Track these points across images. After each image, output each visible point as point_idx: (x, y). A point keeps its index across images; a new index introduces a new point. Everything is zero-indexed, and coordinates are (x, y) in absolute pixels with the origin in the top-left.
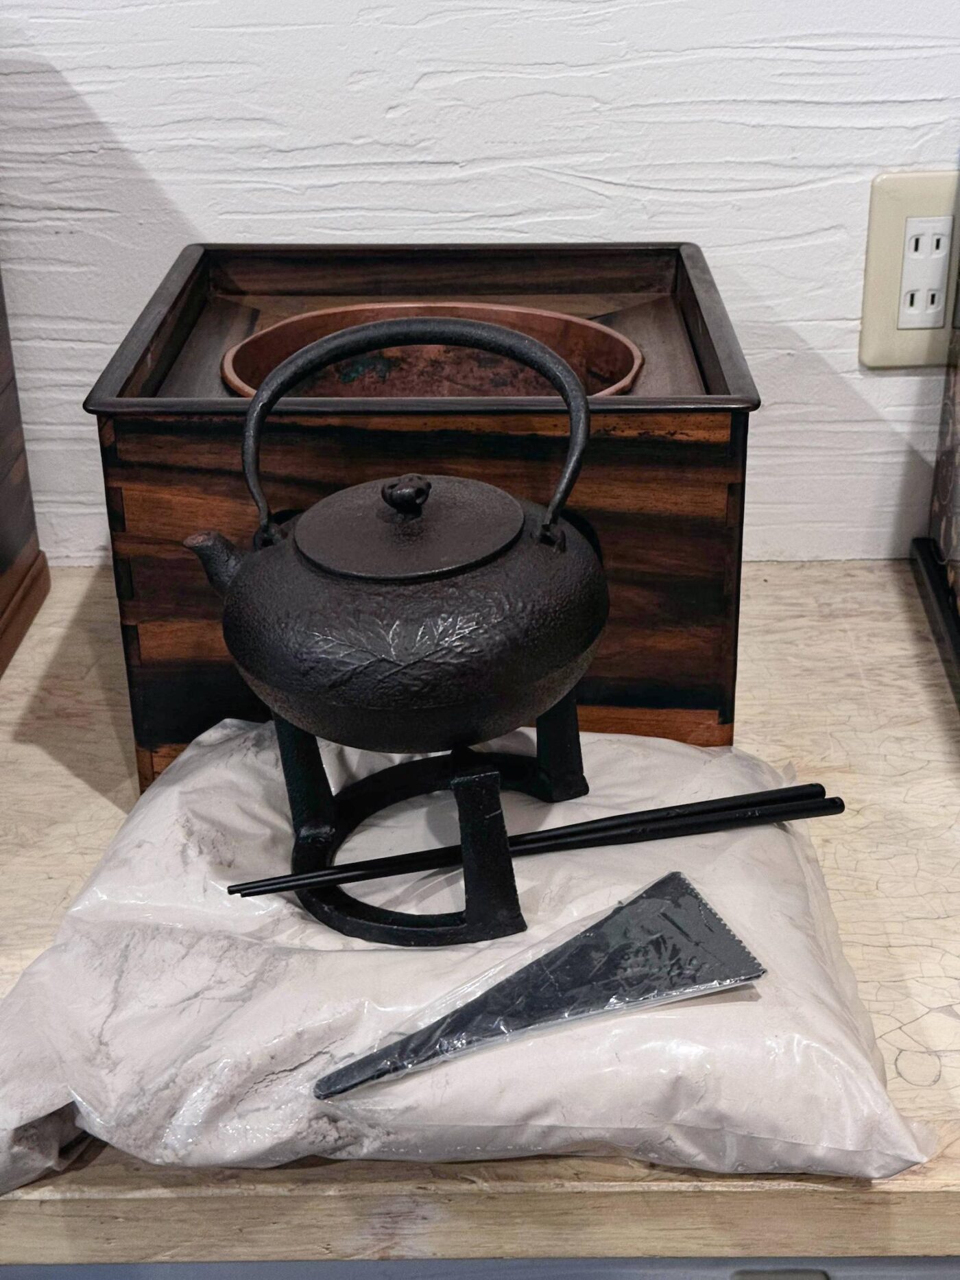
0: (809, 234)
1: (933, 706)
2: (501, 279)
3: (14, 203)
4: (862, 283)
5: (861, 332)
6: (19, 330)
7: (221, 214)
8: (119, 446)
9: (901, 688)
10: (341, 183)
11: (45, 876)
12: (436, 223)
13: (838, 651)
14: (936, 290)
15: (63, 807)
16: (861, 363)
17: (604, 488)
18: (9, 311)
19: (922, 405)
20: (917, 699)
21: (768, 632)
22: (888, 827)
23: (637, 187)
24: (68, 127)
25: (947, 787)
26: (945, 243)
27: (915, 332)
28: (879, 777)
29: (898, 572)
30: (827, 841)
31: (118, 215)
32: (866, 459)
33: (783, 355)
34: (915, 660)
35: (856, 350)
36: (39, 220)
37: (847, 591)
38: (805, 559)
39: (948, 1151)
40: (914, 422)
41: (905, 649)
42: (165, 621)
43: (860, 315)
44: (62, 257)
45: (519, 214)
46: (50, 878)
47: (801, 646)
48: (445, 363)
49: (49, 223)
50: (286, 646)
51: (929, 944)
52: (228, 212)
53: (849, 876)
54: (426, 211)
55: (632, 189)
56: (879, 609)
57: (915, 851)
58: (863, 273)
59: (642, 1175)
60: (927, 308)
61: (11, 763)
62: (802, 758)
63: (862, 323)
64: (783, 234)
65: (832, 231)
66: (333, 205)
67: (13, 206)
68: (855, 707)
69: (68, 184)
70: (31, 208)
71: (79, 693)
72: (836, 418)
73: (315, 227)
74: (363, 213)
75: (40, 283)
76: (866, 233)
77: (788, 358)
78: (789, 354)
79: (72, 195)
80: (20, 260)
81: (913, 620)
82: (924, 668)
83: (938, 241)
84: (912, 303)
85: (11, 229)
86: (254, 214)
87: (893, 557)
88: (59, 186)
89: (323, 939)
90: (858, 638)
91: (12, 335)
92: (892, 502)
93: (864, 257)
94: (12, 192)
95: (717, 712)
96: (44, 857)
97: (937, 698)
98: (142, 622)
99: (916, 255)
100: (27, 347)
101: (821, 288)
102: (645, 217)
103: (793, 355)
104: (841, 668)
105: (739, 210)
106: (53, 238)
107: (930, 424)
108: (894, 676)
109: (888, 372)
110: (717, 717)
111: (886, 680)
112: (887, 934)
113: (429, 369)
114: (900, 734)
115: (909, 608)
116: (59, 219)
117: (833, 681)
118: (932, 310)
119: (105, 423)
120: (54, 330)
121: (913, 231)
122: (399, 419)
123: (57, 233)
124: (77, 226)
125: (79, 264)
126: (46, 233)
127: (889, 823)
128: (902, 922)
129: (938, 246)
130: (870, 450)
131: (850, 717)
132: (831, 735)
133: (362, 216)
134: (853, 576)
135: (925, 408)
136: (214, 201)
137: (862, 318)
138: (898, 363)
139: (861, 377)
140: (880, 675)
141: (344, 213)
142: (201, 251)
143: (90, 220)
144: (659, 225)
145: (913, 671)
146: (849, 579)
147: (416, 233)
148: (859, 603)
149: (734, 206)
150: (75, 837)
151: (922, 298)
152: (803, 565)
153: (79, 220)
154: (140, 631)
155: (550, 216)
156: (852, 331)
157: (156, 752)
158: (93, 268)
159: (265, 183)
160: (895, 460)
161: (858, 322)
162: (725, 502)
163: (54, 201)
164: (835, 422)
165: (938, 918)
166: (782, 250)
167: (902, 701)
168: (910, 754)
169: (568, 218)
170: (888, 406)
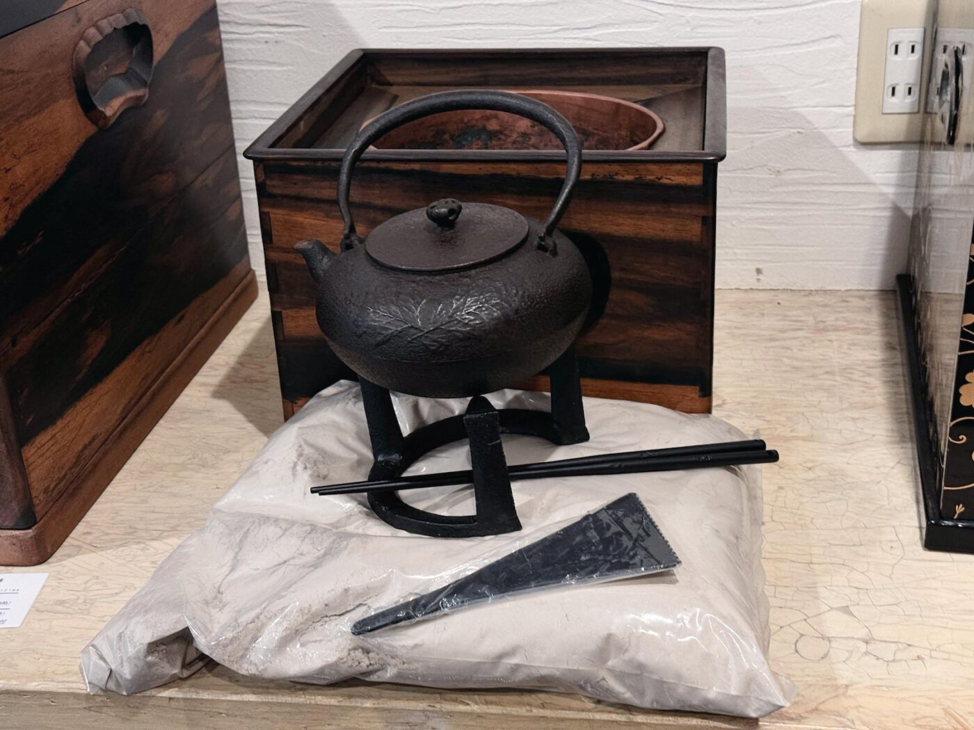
0: (814, 41)
1: (885, 396)
2: (575, 74)
3: (237, 21)
4: (855, 79)
5: (855, 116)
6: (240, 112)
7: (380, 28)
8: (268, 182)
9: (865, 382)
10: (465, 5)
11: (215, 487)
12: (534, 34)
13: (824, 355)
14: (913, 84)
15: (236, 442)
16: (855, 140)
17: (610, 218)
18: (231, 97)
19: (903, 172)
20: (876, 391)
21: (772, 340)
22: (831, 480)
23: (682, 6)
25: (883, 454)
26: (918, 48)
27: (897, 116)
28: (833, 445)
29: (882, 299)
30: (781, 488)
31: (308, 29)
32: (859, 213)
33: (794, 133)
34: (883, 363)
35: (851, 130)
36: (254, 33)
37: (840, 312)
38: (812, 289)
39: (821, 707)
40: (897, 185)
41: (875, 355)
42: (300, 309)
43: (853, 103)
44: (270, 60)
45: (595, 27)
46: (218, 488)
47: (795, 351)
48: (531, 134)
49: (261, 35)
50: (349, 316)
51: (842, 562)
52: (385, 27)
53: (792, 513)
54: (527, 25)
55: (679, 8)
56: (863, 326)
57: (847, 498)
58: (855, 71)
59: (590, 708)
60: (905, 98)
61: (208, 411)
62: (776, 429)
63: (855, 110)
64: (793, 41)
65: (832, 39)
66: (459, 21)
67: (236, 23)
68: (826, 395)
69: (273, 7)
70: (250, 25)
71: (263, 367)
72: (835, 181)
73: (447, 37)
74: (480, 27)
75: (255, 78)
76: (857, 40)
77: (798, 135)
78: (799, 132)
79: (277, 15)
80: (241, 61)
81: (887, 334)
82: (884, 369)
83: (913, 47)
84: (893, 93)
85: (237, 40)
86: (403, 28)
87: (881, 289)
88: (269, 9)
89: (378, 529)
90: (840, 347)
91: (233, 116)
92: (881, 247)
93: (856, 59)
94: (236, 13)
95: (698, 388)
96: (217, 474)
97: (891, 391)
98: (284, 309)
99: (896, 58)
100: (245, 124)
101: (823, 82)
102: (688, 29)
103: (802, 133)
104: (821, 367)
105: (759, 23)
106: (265, 46)
107: (910, 187)
108: (862, 374)
109: (879, 147)
110: (698, 391)
111: (855, 377)
112: (811, 554)
113: (520, 139)
114: (856, 415)
115: (886, 326)
116: (267, 32)
117: (814, 376)
118: (909, 99)
119: (258, 166)
120: (265, 112)
121: (893, 39)
122: (461, 165)
123: (266, 42)
124: (281, 37)
125: (282, 65)
126: (259, 42)
127: (832, 478)
128: (825, 547)
129: (913, 51)
130: (862, 206)
131: (820, 402)
132: (803, 414)
133: (479, 29)
134: (848, 302)
135: (906, 174)
136: (376, 19)
137: (855, 106)
138: (883, 140)
139: (854, 150)
140: (851, 373)
141: (467, 27)
142: (362, 53)
143: (289, 33)
144: (699, 35)
145: (878, 371)
146: (844, 304)
147: (520, 41)
148: (847, 321)
149: (756, 20)
150: (240, 462)
151: (901, 90)
152: (810, 293)
153: (282, 33)
154: (284, 316)
155: (617, 29)
156: (848, 115)
157: (296, 403)
158: (291, 68)
159: (411, 5)
160: (883, 214)
161: (852, 108)
162: (700, 229)
163: (265, 19)
164: (835, 184)
165: (854, 545)
166: (792, 54)
167: (863, 392)
168: (860, 430)
169: (630, 30)
170: (877, 172)
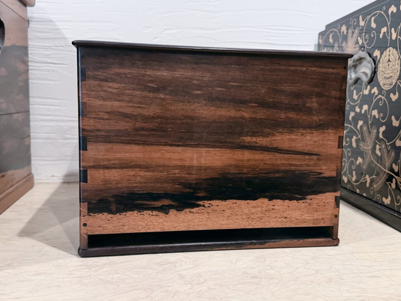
3: (36, 61)
6: (33, 102)
24: (56, 38)
31: (69, 66)
36: (43, 66)
44: (49, 79)
49: (46, 67)
70: (41, 63)
75: (41, 87)
79: (54, 59)
80: (35, 79)
85: (35, 69)
88: (51, 56)
94: (35, 58)
106: (47, 72)
116: (49, 66)
125: (55, 81)
153: (56, 67)
158: (59, 82)
163: (48, 61)
